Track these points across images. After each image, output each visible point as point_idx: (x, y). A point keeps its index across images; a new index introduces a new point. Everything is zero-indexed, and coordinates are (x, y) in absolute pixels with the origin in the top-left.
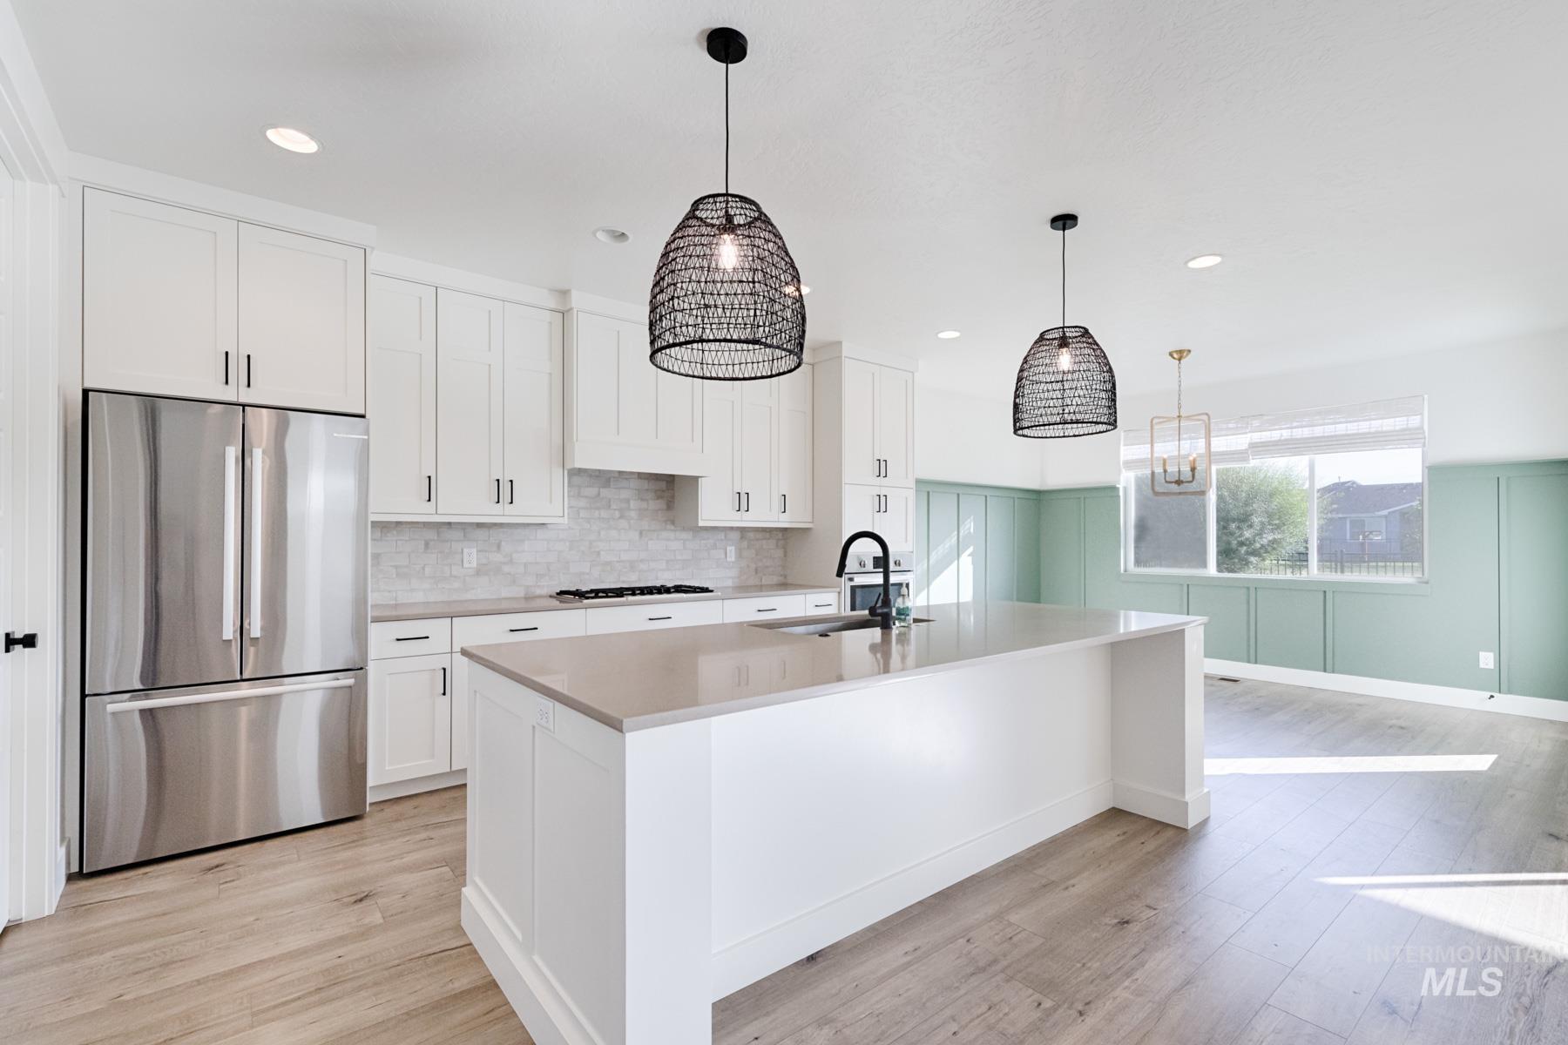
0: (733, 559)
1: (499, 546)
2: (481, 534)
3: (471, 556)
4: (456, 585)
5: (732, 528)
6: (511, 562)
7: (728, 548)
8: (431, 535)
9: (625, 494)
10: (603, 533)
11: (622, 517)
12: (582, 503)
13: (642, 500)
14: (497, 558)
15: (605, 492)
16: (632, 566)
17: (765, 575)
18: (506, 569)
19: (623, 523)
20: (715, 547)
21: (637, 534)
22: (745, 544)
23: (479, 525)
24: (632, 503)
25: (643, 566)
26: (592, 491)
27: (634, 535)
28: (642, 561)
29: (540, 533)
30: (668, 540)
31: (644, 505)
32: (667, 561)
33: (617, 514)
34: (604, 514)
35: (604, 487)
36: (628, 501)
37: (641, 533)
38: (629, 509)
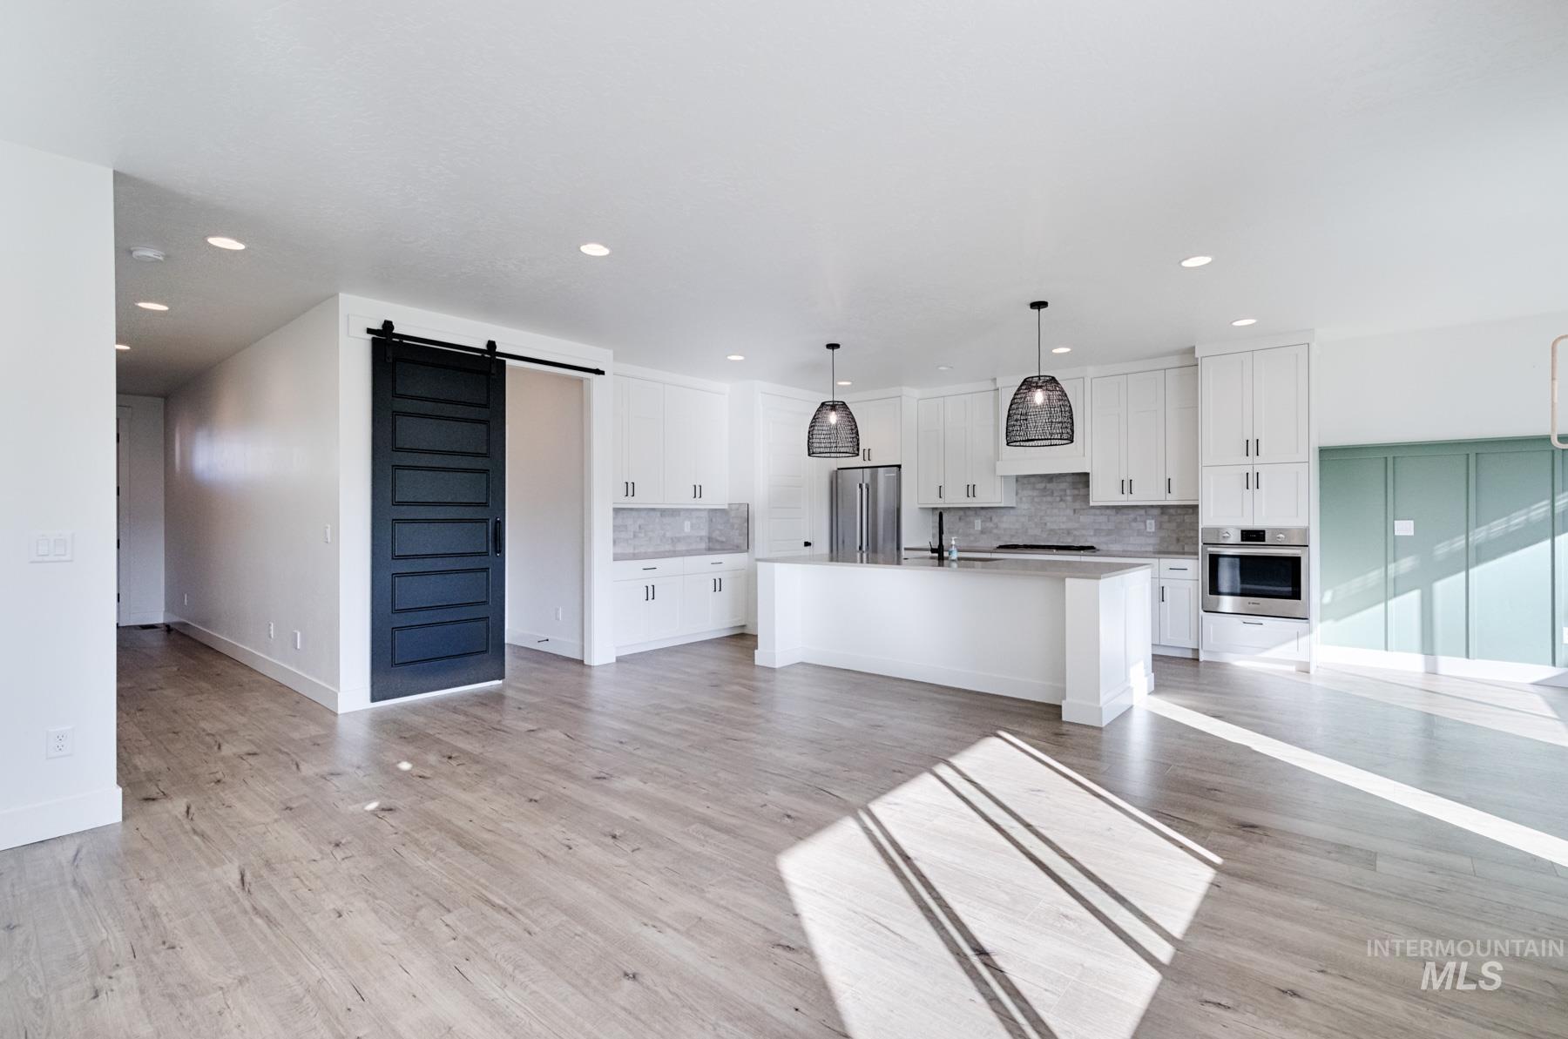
0: (1153, 530)
1: (991, 519)
2: (983, 512)
3: (978, 524)
4: (972, 538)
5: (1152, 506)
6: (997, 527)
7: (1148, 522)
8: (961, 513)
9: (1063, 486)
10: (1048, 512)
11: (1061, 500)
12: (1035, 493)
13: (1074, 488)
14: (989, 525)
15: (1049, 486)
16: (1069, 532)
17: (1187, 544)
18: (995, 531)
19: (1063, 505)
20: (1135, 520)
21: (1072, 511)
22: (1166, 518)
23: (982, 508)
24: (1068, 492)
25: (1076, 533)
26: (1041, 486)
27: (1069, 512)
28: (1075, 529)
29: (1012, 511)
30: (1095, 515)
31: (1076, 492)
32: (1096, 530)
33: (1058, 499)
34: (1049, 499)
35: (1049, 482)
36: (1065, 490)
37: (1075, 510)
38: (1066, 495)
